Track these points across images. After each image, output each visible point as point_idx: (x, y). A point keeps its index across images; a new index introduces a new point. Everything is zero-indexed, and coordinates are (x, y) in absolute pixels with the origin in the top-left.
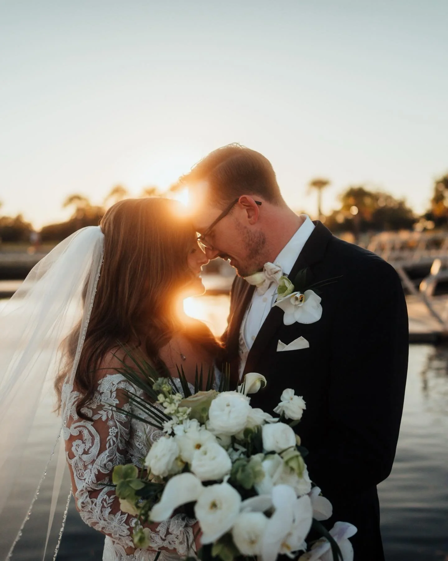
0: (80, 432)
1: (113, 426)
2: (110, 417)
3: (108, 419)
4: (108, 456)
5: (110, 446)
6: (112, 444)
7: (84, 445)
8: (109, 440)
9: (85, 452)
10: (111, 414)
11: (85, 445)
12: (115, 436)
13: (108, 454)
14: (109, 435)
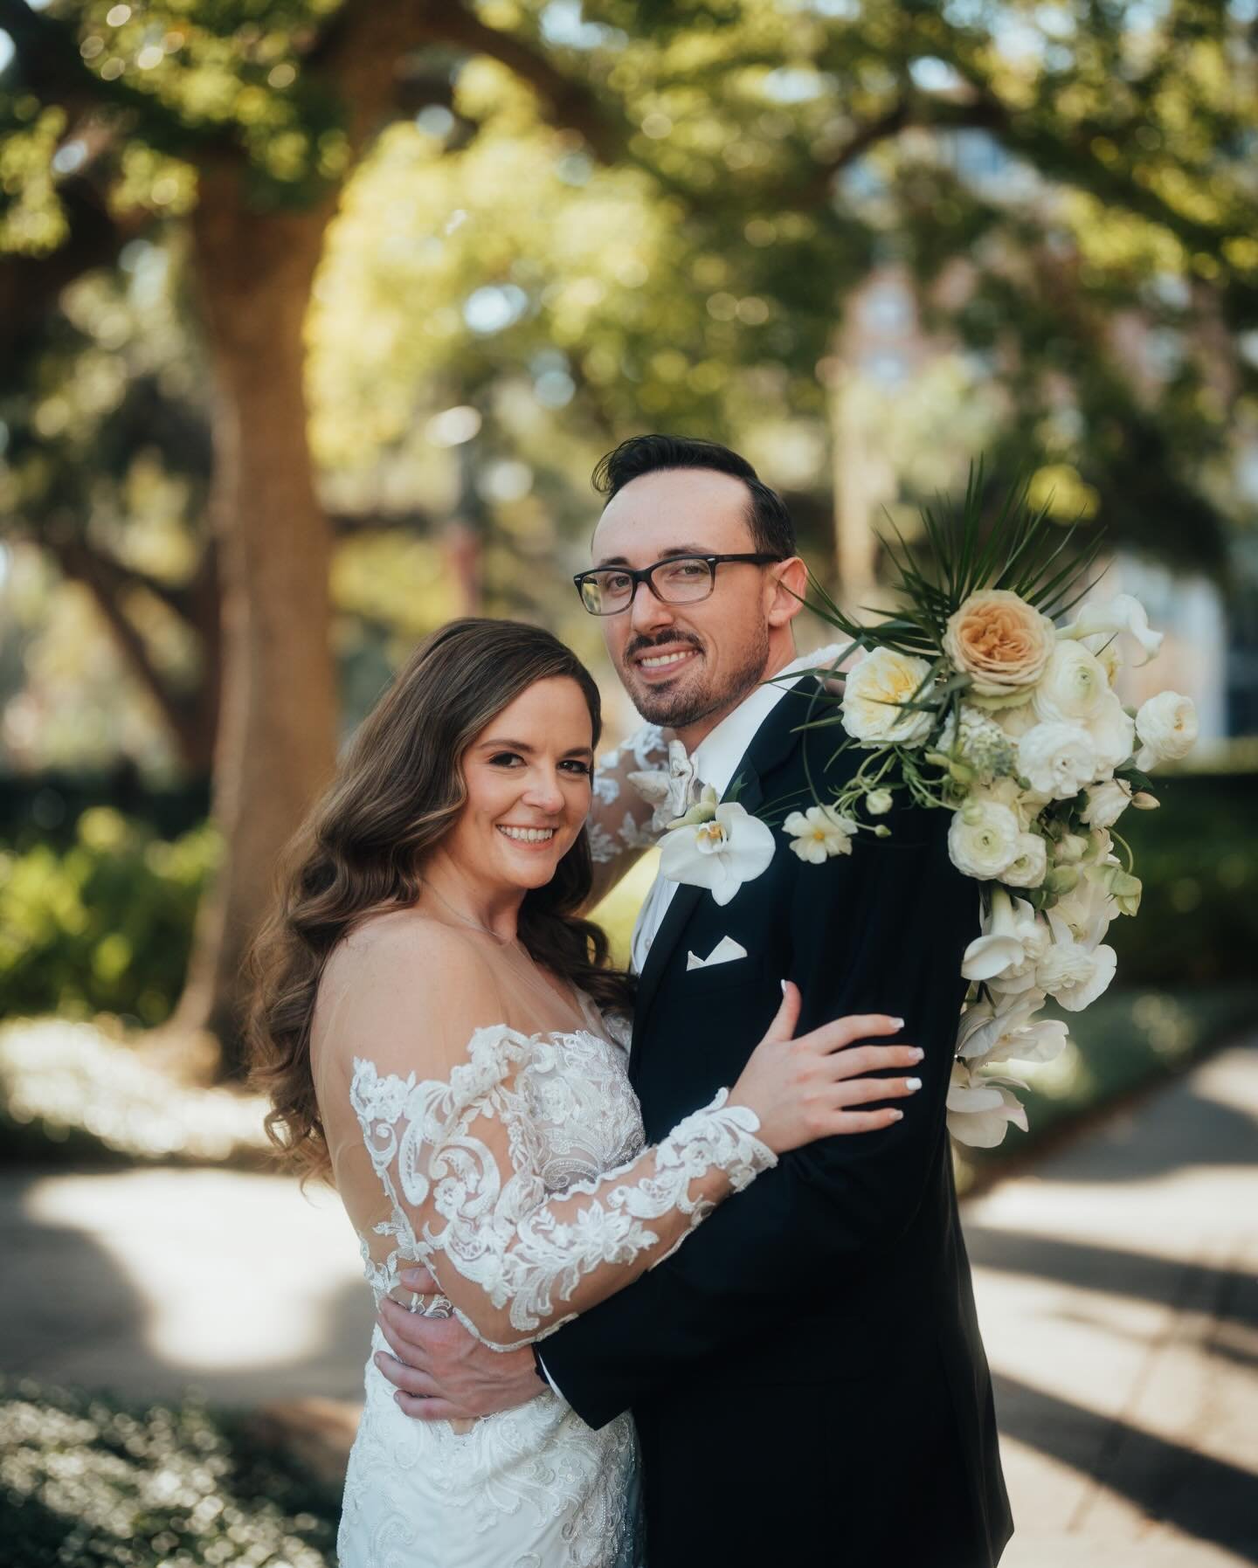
0: (447, 1162)
1: (513, 1121)
2: (499, 1107)
3: (496, 1111)
4: (523, 1187)
5: (520, 1164)
6: (522, 1159)
7: (462, 1184)
8: (513, 1152)
9: (471, 1197)
10: (499, 1100)
11: (466, 1183)
12: (522, 1143)
13: (521, 1183)
14: (510, 1142)
